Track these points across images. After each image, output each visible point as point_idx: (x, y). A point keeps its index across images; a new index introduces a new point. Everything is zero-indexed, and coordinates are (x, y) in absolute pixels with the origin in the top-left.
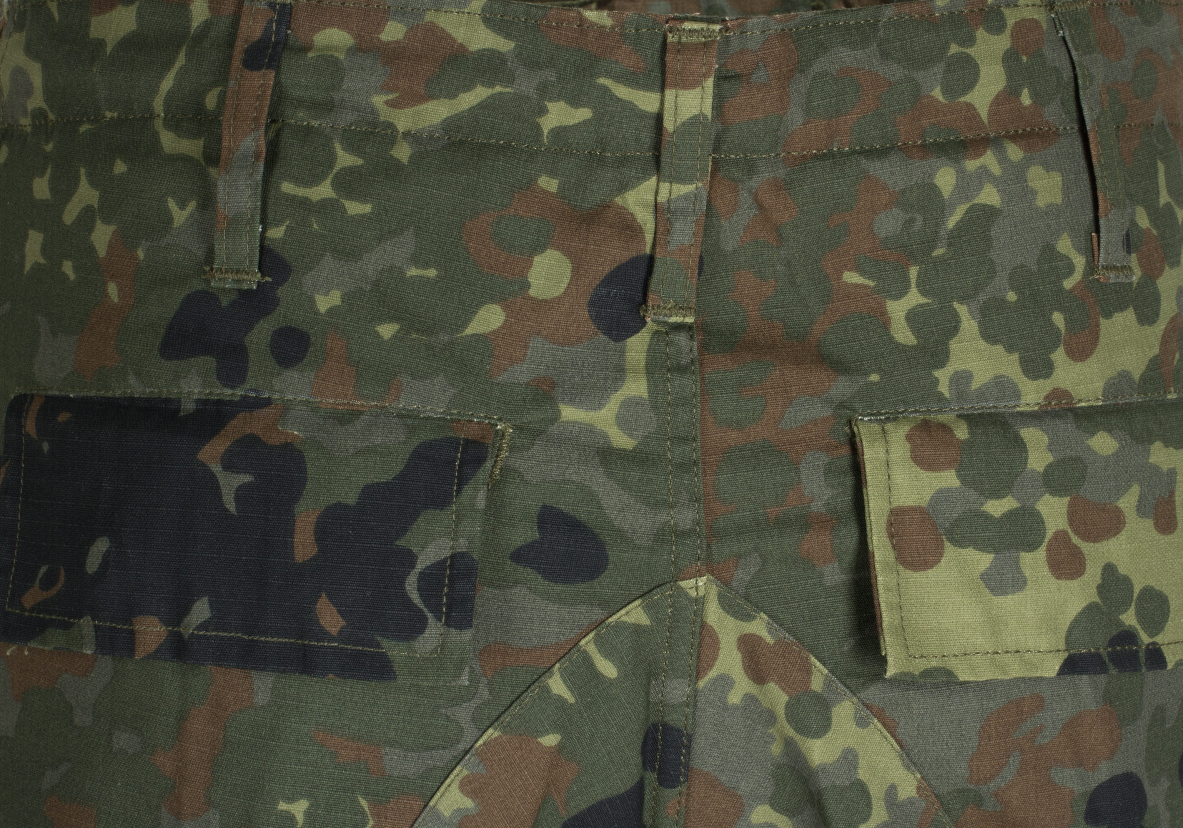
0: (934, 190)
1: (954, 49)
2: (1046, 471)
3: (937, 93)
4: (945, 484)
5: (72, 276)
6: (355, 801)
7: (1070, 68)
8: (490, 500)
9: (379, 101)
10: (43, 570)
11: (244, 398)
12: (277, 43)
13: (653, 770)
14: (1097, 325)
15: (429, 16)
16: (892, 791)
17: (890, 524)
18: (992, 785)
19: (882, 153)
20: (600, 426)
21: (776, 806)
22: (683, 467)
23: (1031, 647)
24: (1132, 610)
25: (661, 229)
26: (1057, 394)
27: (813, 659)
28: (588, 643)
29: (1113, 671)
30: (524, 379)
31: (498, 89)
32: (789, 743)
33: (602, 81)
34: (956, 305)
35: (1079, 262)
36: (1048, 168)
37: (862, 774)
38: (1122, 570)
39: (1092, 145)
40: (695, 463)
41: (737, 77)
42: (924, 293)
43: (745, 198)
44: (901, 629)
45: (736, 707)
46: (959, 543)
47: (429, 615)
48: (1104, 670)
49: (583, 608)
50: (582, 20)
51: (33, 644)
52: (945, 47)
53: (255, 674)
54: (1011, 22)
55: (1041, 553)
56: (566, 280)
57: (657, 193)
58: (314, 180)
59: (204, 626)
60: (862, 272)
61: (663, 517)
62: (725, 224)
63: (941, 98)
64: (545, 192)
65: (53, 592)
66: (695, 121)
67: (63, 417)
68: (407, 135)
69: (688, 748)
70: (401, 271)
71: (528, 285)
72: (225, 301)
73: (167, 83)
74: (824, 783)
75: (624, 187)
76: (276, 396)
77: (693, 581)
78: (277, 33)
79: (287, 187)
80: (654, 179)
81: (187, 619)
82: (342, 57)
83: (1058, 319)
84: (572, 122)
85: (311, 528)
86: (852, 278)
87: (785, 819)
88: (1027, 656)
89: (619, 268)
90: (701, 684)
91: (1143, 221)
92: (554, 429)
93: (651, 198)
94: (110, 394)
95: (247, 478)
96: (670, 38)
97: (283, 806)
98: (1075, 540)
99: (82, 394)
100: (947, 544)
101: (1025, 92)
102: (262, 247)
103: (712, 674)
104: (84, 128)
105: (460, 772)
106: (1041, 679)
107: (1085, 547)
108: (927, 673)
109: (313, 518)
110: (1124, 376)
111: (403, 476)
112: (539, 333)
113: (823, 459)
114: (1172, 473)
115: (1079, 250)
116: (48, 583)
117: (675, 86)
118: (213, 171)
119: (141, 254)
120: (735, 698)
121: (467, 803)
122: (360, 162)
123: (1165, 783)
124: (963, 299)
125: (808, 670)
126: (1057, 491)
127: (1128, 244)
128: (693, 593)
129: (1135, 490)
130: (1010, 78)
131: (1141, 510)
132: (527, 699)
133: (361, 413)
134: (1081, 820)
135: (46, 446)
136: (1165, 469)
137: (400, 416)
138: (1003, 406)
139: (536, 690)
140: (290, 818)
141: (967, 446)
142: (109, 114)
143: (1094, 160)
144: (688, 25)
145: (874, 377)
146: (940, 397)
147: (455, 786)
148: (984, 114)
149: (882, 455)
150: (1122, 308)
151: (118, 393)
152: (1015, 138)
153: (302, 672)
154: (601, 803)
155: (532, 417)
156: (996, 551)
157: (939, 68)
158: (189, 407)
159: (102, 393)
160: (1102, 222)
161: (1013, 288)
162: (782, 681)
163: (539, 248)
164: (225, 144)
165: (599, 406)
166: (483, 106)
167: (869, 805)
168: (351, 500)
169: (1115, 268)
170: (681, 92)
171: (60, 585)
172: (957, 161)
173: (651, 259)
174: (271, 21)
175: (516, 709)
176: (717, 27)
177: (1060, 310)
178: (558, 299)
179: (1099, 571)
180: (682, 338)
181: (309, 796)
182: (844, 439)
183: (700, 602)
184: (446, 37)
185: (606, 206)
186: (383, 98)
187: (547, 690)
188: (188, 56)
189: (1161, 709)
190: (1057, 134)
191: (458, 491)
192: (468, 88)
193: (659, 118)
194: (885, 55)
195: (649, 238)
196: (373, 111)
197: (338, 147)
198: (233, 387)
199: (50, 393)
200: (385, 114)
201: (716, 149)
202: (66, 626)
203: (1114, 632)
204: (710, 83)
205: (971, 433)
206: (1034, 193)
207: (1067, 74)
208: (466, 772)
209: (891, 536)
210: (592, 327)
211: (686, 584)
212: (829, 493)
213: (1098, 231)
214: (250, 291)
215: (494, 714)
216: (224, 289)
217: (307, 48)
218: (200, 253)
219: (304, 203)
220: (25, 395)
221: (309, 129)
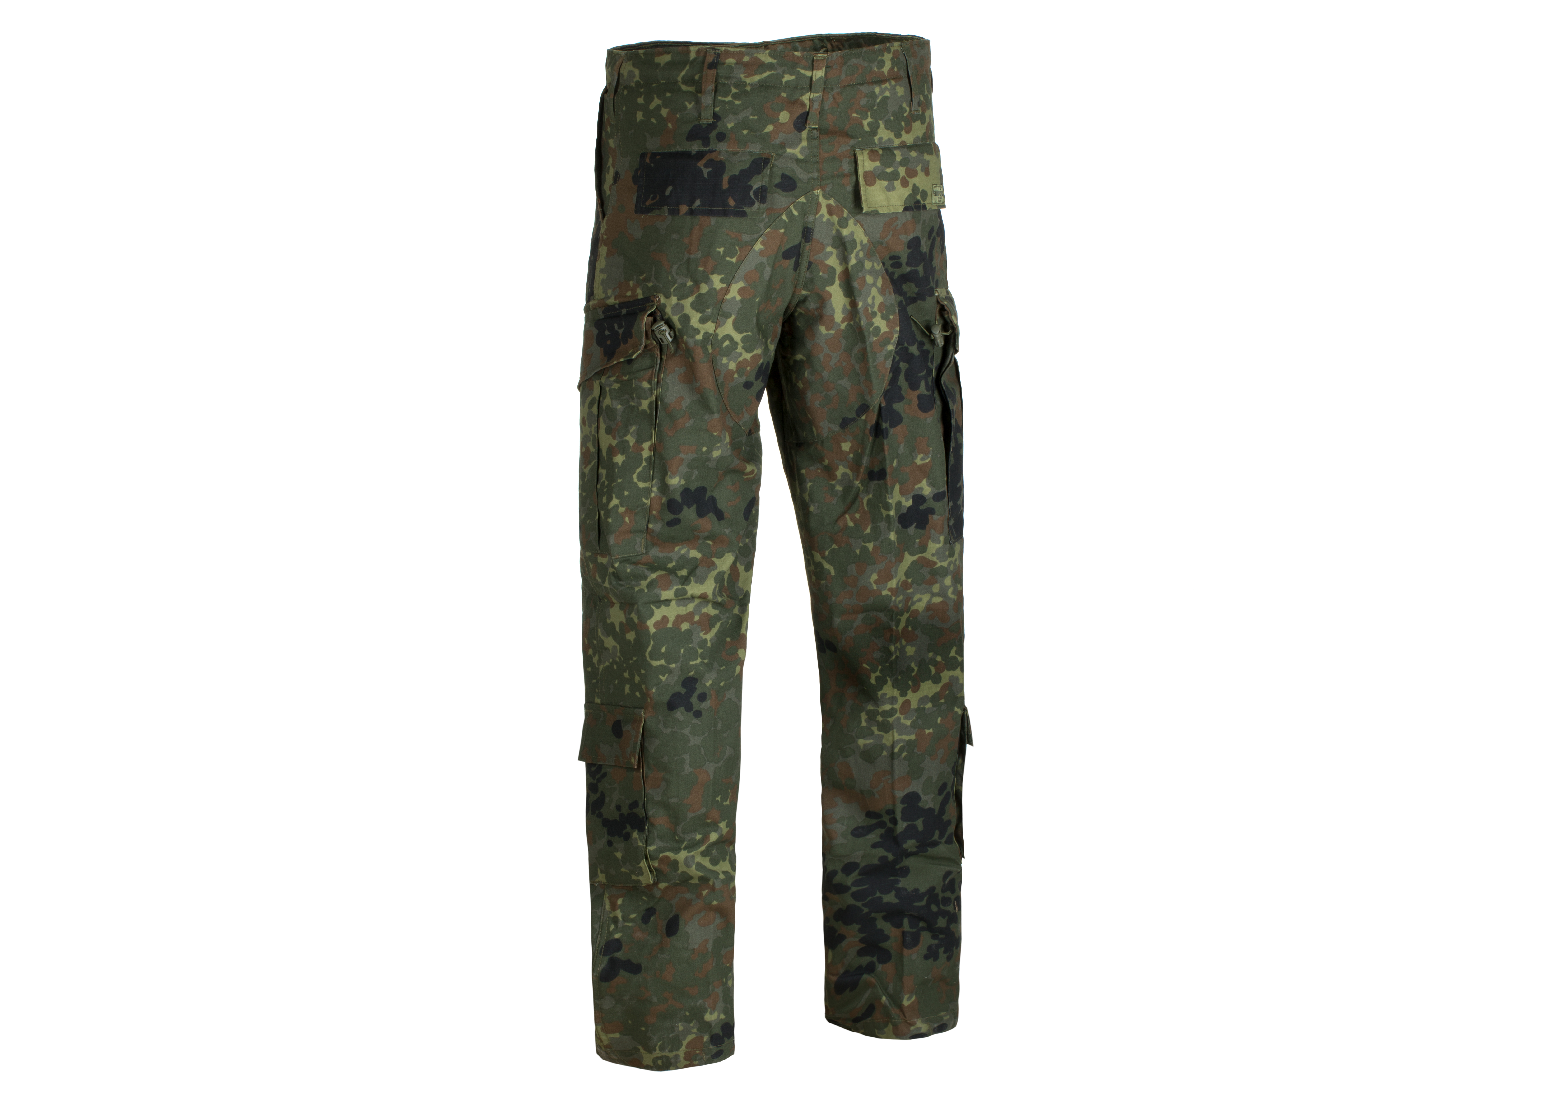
0: (874, 93)
1: (879, 58)
2: (900, 161)
3: (876, 69)
4: (877, 165)
5: (655, 122)
6: (735, 248)
7: (905, 61)
8: (770, 172)
9: (742, 76)
10: (652, 196)
11: (709, 150)
12: (716, 63)
13: (804, 239)
14: (912, 125)
15: (755, 55)
16: (862, 241)
17: (864, 175)
18: (885, 240)
19: (862, 84)
20: (796, 154)
21: (833, 247)
22: (815, 163)
23: (896, 204)
24: (919, 195)
25: (811, 105)
26: (903, 142)
27: (844, 209)
28: (792, 207)
29: (915, 210)
30: (778, 143)
31: (773, 72)
32: (838, 231)
33: (798, 69)
34: (879, 121)
35: (908, 109)
36: (901, 86)
37: (855, 237)
38: (917, 185)
39: (911, 80)
40: (818, 162)
41: (830, 67)
42: (872, 118)
43: (830, 96)
44: (866, 201)
45: (825, 222)
46: (880, 179)
47: (756, 201)
48: (913, 210)
49: (791, 198)
50: (793, 54)
51: (649, 214)
52: (878, 57)
53: (711, 217)
54: (892, 51)
55: (899, 181)
56: (788, 118)
57: (810, 96)
58: (726, 96)
59: (699, 206)
60: (857, 114)
61: (810, 175)
62: (825, 103)
63: (876, 70)
64: (783, 97)
65: (655, 201)
66: (820, 78)
67: (658, 157)
68: (749, 84)
69: (813, 233)
70: (748, 117)
71: (779, 120)
72: (704, 127)
73: (683, 73)
74: (846, 240)
75: (802, 95)
76: (717, 149)
77: (816, 191)
78: (716, 60)
79: (720, 98)
80: (810, 93)
81: (694, 205)
82: (733, 66)
83: (903, 123)
84: (790, 79)
85: (727, 181)
86: (855, 115)
87: (834, 250)
88: (895, 207)
89: (801, 115)
90: (817, 216)
91: (922, 99)
92: (785, 155)
93: (808, 97)
94: (671, 151)
95: (710, 169)
96: (815, 58)
97: (718, 249)
98: (907, 178)
99: (663, 151)
100: (877, 180)
101: (896, 67)
102: (713, 113)
103: (820, 214)
104: (654, 85)
105: (761, 239)
106: (898, 212)
107: (909, 180)
108: (872, 211)
109: (727, 178)
110: (918, 137)
111: (750, 167)
112: (781, 131)
113: (848, 160)
114: (929, 161)
115: (908, 106)
116: (653, 199)
117: (816, 70)
118: (699, 95)
119: (678, 116)
120: (824, 220)
121: (762, 247)
122: (738, 91)
123: (925, 239)
124: (881, 119)
125: (843, 212)
126: (903, 166)
127: (919, 105)
128: (816, 194)
129: (920, 165)
130: (892, 64)
131: (922, 170)
132: (777, 221)
133: (739, 152)
134: (906, 248)
135: (652, 165)
136: (927, 160)
137: (748, 153)
138: (890, 145)
139: (779, 219)
140: (720, 252)
141: (882, 155)
142: (662, 82)
143: (912, 84)
144: (819, 55)
145: (860, 139)
146: (875, 144)
147: (759, 243)
148: (886, 74)
149: (862, 158)
150: (917, 120)
151: (674, 151)
152: (893, 79)
153: (724, 216)
154: (792, 247)
155: (780, 152)
156: (889, 181)
157: (876, 63)
158: (694, 153)
159: (669, 151)
160: (913, 99)
161: (892, 116)
162: (837, 215)
163: (781, 110)
164: (703, 88)
165: (796, 149)
166: (768, 76)
167: (856, 245)
168: (737, 174)
169: (916, 110)
170: (817, 71)
171: (657, 199)
172: (880, 85)
173: (808, 113)
174: (715, 57)
175: (774, 224)
176: (826, 55)
177: (903, 121)
178: (786, 123)
179: (912, 186)
180: (815, 131)
181: (724, 247)
182: (853, 155)
183: (818, 196)
184: (759, 60)
185: (798, 100)
186: (743, 75)
187: (782, 218)
188: (690, 66)
189: (924, 220)
190: (902, 78)
191: (763, 170)
192: (765, 72)
193: (811, 78)
194: (864, 60)
195: (808, 107)
196: (741, 79)
197: (732, 87)
198: (706, 147)
199: (653, 152)
200: (744, 79)
201: (824, 85)
202: (659, 209)
203: (915, 201)
204: (824, 69)
205: (883, 152)
206: (897, 93)
207: (905, 63)
208: (762, 239)
209: (864, 178)
210: (794, 129)
211: (815, 192)
212: (849, 168)
213: (912, 101)
214: (711, 124)
215: (769, 225)
216: (703, 124)
217: (724, 64)
218: (696, 115)
219: (724, 102)
220: (645, 153)
221: (725, 84)
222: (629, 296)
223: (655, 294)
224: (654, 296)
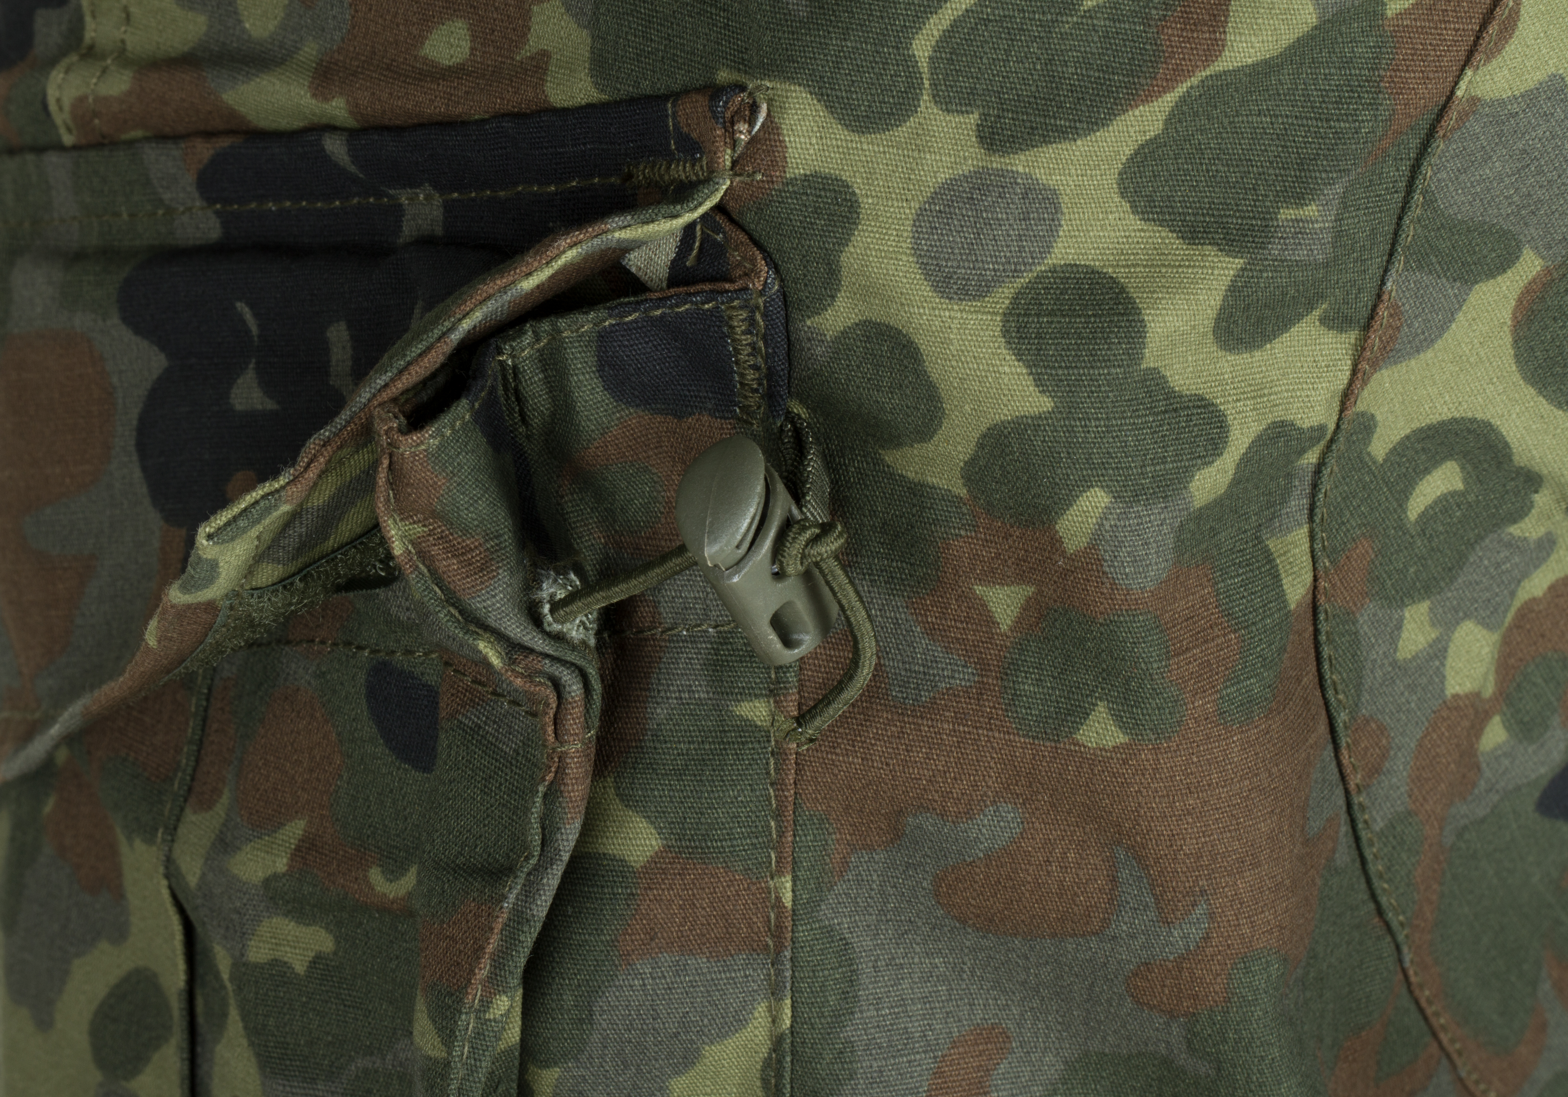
222: (456, 72)
223: (724, 76)
224: (715, 92)
